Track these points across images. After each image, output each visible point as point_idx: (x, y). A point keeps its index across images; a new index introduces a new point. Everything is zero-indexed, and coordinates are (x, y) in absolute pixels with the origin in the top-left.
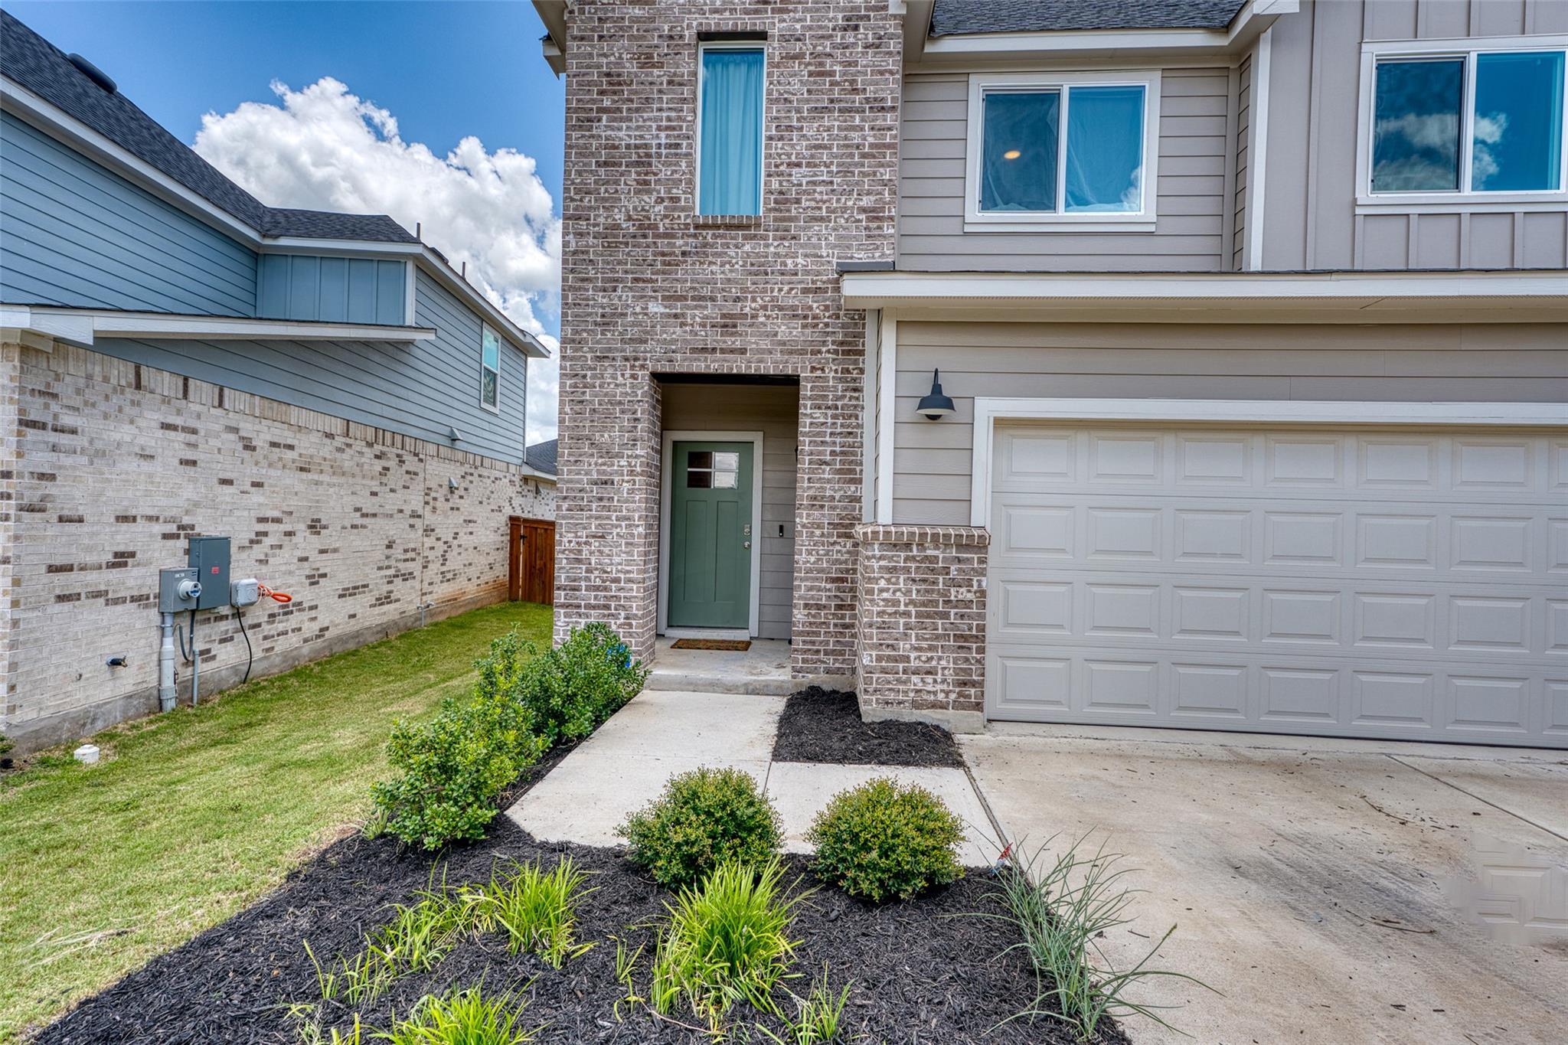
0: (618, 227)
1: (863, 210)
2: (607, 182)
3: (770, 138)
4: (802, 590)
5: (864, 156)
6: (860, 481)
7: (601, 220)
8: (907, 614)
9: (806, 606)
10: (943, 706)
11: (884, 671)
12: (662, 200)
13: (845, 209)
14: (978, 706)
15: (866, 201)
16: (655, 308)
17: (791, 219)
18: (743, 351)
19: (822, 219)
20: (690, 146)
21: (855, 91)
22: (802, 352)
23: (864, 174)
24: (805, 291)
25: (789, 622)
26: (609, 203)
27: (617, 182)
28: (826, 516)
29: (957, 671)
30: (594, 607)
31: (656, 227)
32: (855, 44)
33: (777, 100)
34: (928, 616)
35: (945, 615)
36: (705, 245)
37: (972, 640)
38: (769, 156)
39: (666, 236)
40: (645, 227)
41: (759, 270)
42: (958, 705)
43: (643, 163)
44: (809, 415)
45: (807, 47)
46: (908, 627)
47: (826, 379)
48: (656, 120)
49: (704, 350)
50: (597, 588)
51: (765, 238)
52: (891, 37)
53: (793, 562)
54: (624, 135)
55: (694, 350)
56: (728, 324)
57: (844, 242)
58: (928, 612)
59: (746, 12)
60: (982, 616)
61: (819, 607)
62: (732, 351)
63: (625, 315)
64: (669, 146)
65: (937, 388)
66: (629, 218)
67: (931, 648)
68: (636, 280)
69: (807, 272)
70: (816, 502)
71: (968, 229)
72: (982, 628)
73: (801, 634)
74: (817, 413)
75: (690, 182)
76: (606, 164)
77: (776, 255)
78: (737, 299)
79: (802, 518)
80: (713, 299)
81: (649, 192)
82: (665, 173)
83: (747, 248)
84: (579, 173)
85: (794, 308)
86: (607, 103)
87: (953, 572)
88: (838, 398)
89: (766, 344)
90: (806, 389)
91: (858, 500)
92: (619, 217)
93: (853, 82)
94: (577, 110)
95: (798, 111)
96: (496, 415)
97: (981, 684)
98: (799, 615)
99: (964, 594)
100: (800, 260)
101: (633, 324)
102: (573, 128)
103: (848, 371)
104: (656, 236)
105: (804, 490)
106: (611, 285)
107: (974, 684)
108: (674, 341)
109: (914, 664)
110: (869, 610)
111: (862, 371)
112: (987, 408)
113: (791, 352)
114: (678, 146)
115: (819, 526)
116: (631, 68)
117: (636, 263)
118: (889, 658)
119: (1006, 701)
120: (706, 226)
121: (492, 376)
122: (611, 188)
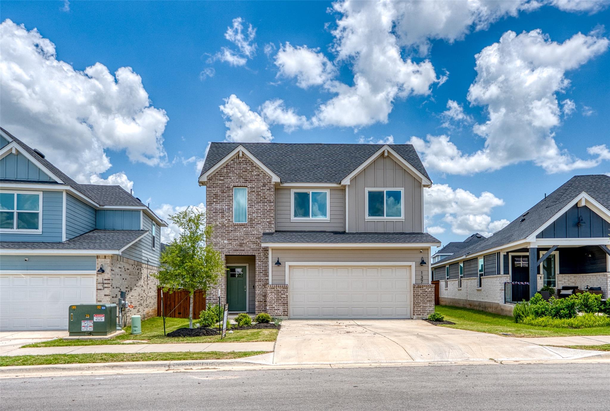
0: (218, 225)
1: (267, 222)
2: (215, 216)
3: (248, 208)
4: (257, 298)
5: (267, 211)
6: (268, 276)
7: (214, 224)
8: (274, 300)
9: (258, 301)
10: (280, 315)
11: (271, 310)
12: (226, 220)
13: (264, 222)
14: (287, 315)
15: (268, 220)
16: (225, 242)
17: (253, 224)
18: (244, 250)
19: (259, 224)
20: (232, 209)
21: (265, 198)
22: (256, 250)
23: (267, 215)
24: (256, 238)
25: (254, 305)
26: (216, 220)
27: (217, 216)
28: (261, 283)
29: (283, 309)
30: (215, 303)
31: (225, 225)
32: (265, 189)
33: (250, 200)
34: (278, 300)
35: (281, 300)
36: (236, 229)
37: (286, 304)
38: (248, 211)
39: (227, 227)
40: (223, 225)
41: (247, 234)
42: (283, 315)
43: (222, 212)
44: (258, 263)
45: (255, 190)
46: (274, 302)
47: (261, 256)
48: (225, 204)
49: (236, 250)
50: (215, 299)
51: (248, 227)
52: (272, 188)
53: (255, 293)
54: (218, 207)
55: (234, 250)
56: (241, 245)
57: (264, 228)
58: (278, 299)
59: (243, 182)
60: (287, 300)
61: (261, 302)
62: (242, 250)
63: (219, 243)
64: (228, 209)
65: (278, 261)
66: (220, 223)
67: (279, 306)
68: (221, 236)
69: (257, 234)
70: (260, 281)
71: (291, 221)
72: (287, 302)
73: (257, 307)
74: (259, 263)
75: (232, 216)
76: (215, 212)
77: (250, 231)
78: (243, 240)
79: (257, 284)
80: (238, 240)
81: (224, 218)
82: (227, 214)
83: (244, 229)
84: (209, 214)
85: (254, 242)
86: (215, 200)
87: (282, 293)
88: (263, 260)
89: (248, 249)
90: (257, 258)
91: (268, 280)
92: (218, 223)
93: (265, 197)
94: (208, 202)
95: (254, 202)
96: (154, 251)
97: (287, 311)
98: (257, 303)
99: (284, 296)
100: (255, 232)
101: (221, 245)
102: (208, 205)
103: (265, 254)
104: (225, 227)
105: (257, 278)
106: (216, 237)
107: (286, 311)
108: (230, 248)
109: (276, 308)
110: (268, 299)
111: (268, 254)
112: (288, 264)
113: (254, 250)
114: (230, 209)
115: (260, 285)
116: (219, 193)
117: (221, 232)
118: (272, 308)
119: (293, 315)
120: (236, 225)
121: (154, 237)
122: (216, 217)
